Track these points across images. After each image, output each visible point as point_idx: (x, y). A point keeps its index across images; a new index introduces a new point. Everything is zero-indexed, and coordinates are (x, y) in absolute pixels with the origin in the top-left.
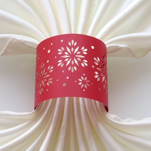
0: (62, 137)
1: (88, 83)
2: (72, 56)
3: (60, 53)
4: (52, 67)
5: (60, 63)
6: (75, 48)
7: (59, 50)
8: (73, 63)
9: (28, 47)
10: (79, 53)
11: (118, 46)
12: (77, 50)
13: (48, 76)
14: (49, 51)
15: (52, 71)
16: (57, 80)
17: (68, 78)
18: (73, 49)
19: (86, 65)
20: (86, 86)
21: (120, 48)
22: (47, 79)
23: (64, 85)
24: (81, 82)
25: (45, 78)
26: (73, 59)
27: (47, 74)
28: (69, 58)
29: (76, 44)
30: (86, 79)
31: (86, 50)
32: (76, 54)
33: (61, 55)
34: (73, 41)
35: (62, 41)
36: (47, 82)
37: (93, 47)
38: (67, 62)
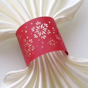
0: (47, 78)
1: (54, 42)
2: (41, 30)
3: (33, 31)
4: (31, 40)
5: (35, 36)
6: (40, 25)
7: (32, 29)
8: (43, 34)
9: (11, 34)
10: (44, 27)
11: (60, 18)
12: (42, 26)
13: (31, 45)
14: (26, 32)
15: (32, 42)
16: (37, 46)
17: (43, 43)
18: (39, 26)
19: (50, 33)
20: (54, 44)
21: (61, 18)
22: (31, 47)
23: (43, 47)
24: (51, 43)
25: (29, 47)
26: (42, 32)
27: (30, 44)
28: (40, 32)
29: (40, 23)
30: (53, 40)
31: (47, 25)
32: (42, 28)
33: (34, 32)
34: (38, 22)
35: (32, 24)
36: (31, 49)
37: (50, 22)
38: (39, 34)
